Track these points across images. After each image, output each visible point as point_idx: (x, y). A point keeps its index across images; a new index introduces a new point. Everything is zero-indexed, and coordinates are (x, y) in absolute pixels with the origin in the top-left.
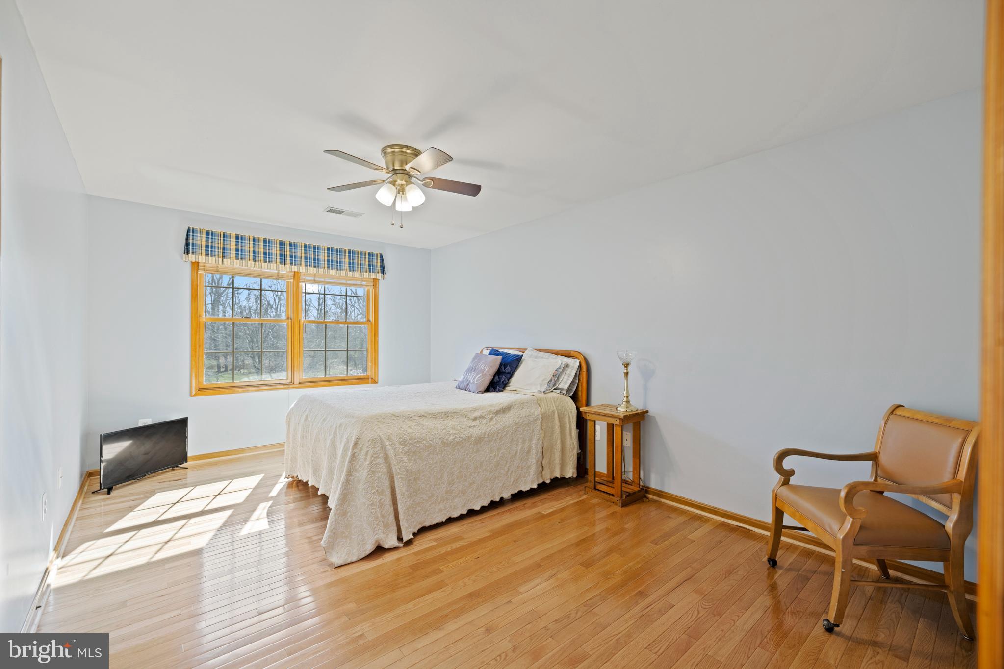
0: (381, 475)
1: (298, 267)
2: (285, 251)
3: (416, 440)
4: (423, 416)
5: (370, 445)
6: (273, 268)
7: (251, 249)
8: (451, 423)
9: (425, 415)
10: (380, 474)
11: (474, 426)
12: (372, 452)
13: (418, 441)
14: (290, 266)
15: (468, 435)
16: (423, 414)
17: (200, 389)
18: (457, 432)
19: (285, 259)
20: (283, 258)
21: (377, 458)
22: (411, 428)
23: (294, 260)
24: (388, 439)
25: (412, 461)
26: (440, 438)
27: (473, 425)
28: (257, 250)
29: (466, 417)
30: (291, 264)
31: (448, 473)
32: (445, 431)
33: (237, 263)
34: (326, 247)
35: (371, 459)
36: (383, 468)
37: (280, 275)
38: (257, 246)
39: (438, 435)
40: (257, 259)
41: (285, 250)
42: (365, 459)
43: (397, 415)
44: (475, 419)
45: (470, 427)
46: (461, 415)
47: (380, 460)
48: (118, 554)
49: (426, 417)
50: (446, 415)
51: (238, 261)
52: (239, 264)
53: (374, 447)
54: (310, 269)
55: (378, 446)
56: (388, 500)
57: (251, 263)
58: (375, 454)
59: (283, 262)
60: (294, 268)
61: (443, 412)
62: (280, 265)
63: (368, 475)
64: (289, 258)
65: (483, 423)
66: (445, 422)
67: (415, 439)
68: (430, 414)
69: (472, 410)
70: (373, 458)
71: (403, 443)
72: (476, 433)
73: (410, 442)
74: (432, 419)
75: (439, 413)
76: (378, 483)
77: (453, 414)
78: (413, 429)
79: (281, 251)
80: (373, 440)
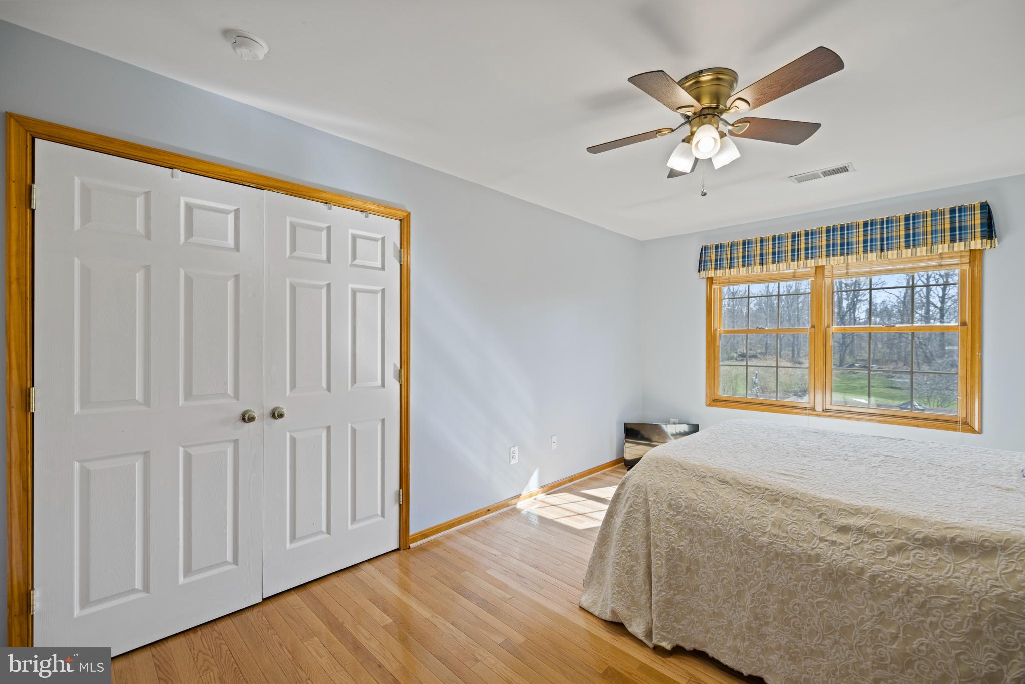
0: (638, 535)
1: (816, 261)
2: (798, 245)
3: (696, 513)
4: (727, 482)
5: (633, 491)
6: (783, 268)
7: (758, 252)
8: (775, 513)
9: (732, 482)
10: (637, 533)
11: (834, 543)
12: (632, 500)
13: (698, 516)
14: (805, 261)
15: (809, 552)
16: (727, 479)
17: (715, 400)
18: (784, 534)
19: (798, 254)
20: (796, 253)
21: (638, 510)
22: (695, 493)
23: (810, 251)
24: (655, 494)
25: (686, 541)
26: (740, 529)
27: (834, 539)
28: (764, 251)
29: (820, 516)
30: (806, 258)
31: (753, 595)
32: (755, 521)
33: (743, 271)
34: (861, 222)
35: (629, 508)
36: (640, 527)
37: (797, 274)
38: (765, 247)
39: (737, 522)
40: (765, 261)
41: (798, 243)
42: (625, 506)
43: (685, 467)
44: (844, 529)
45: (822, 539)
46: (809, 508)
47: (640, 516)
48: (559, 507)
49: (731, 485)
50: (773, 497)
51: (744, 268)
52: (745, 272)
53: (637, 497)
54: (834, 260)
55: (642, 497)
56: (642, 573)
57: (757, 268)
58: (636, 505)
59: (796, 258)
60: (811, 263)
61: (767, 489)
62: (792, 263)
63: (621, 526)
64: (803, 252)
65: (866, 546)
66: (765, 507)
67: (696, 511)
68: (740, 483)
69: (845, 510)
70: (632, 509)
71: (674, 507)
72: (834, 557)
73: (686, 511)
74: (741, 493)
75: (759, 488)
76: (633, 543)
77: (789, 501)
78: (697, 495)
79: (793, 245)
80: (638, 487)
